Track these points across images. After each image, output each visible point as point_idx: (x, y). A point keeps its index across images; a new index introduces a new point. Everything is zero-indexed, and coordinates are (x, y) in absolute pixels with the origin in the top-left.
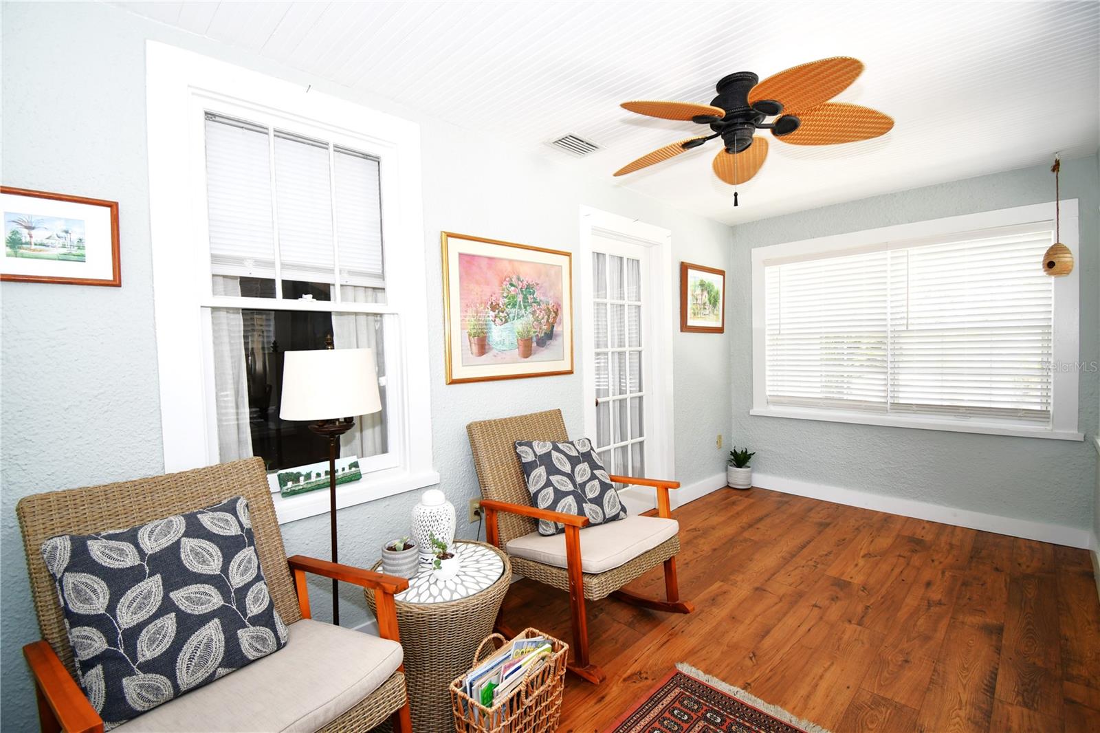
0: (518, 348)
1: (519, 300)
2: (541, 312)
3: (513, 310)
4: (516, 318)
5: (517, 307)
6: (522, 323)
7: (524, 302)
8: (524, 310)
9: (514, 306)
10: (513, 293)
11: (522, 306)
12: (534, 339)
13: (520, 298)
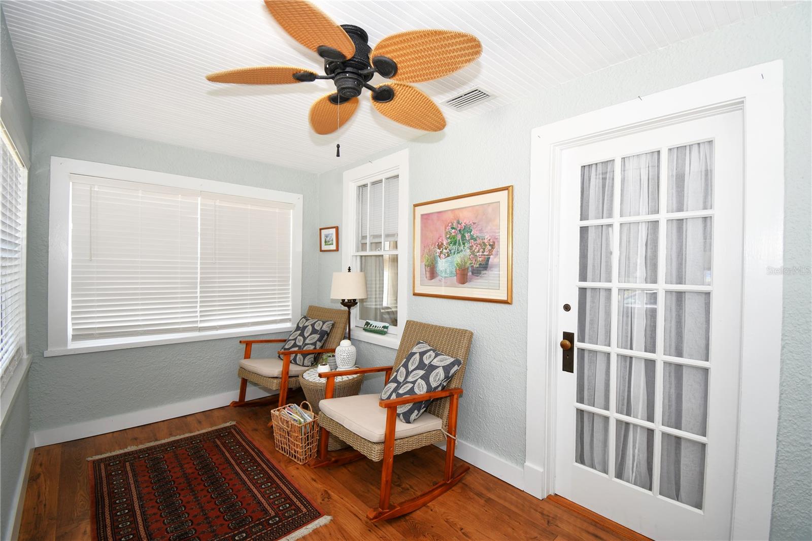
0: (456, 276)
1: (458, 239)
2: (477, 246)
3: (454, 247)
4: (456, 253)
5: (457, 245)
6: (463, 256)
7: (463, 240)
8: (462, 246)
9: (455, 244)
10: (453, 234)
11: (461, 243)
12: (470, 269)
13: (459, 237)
